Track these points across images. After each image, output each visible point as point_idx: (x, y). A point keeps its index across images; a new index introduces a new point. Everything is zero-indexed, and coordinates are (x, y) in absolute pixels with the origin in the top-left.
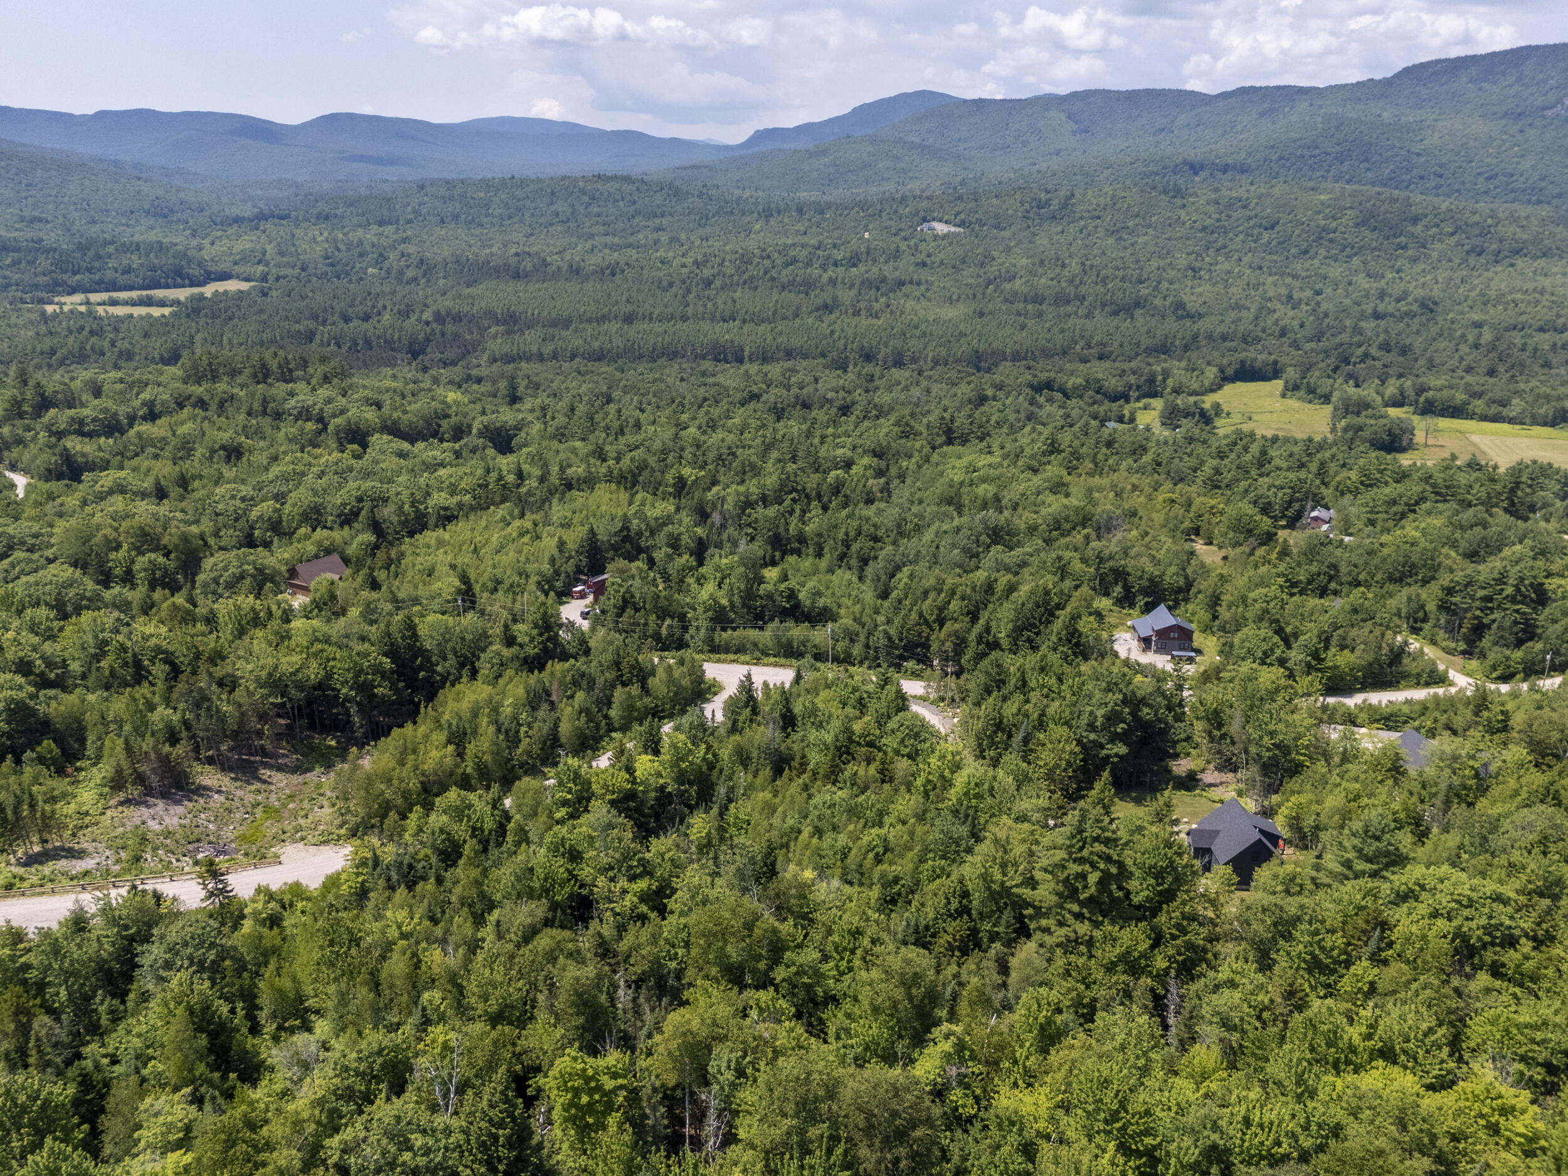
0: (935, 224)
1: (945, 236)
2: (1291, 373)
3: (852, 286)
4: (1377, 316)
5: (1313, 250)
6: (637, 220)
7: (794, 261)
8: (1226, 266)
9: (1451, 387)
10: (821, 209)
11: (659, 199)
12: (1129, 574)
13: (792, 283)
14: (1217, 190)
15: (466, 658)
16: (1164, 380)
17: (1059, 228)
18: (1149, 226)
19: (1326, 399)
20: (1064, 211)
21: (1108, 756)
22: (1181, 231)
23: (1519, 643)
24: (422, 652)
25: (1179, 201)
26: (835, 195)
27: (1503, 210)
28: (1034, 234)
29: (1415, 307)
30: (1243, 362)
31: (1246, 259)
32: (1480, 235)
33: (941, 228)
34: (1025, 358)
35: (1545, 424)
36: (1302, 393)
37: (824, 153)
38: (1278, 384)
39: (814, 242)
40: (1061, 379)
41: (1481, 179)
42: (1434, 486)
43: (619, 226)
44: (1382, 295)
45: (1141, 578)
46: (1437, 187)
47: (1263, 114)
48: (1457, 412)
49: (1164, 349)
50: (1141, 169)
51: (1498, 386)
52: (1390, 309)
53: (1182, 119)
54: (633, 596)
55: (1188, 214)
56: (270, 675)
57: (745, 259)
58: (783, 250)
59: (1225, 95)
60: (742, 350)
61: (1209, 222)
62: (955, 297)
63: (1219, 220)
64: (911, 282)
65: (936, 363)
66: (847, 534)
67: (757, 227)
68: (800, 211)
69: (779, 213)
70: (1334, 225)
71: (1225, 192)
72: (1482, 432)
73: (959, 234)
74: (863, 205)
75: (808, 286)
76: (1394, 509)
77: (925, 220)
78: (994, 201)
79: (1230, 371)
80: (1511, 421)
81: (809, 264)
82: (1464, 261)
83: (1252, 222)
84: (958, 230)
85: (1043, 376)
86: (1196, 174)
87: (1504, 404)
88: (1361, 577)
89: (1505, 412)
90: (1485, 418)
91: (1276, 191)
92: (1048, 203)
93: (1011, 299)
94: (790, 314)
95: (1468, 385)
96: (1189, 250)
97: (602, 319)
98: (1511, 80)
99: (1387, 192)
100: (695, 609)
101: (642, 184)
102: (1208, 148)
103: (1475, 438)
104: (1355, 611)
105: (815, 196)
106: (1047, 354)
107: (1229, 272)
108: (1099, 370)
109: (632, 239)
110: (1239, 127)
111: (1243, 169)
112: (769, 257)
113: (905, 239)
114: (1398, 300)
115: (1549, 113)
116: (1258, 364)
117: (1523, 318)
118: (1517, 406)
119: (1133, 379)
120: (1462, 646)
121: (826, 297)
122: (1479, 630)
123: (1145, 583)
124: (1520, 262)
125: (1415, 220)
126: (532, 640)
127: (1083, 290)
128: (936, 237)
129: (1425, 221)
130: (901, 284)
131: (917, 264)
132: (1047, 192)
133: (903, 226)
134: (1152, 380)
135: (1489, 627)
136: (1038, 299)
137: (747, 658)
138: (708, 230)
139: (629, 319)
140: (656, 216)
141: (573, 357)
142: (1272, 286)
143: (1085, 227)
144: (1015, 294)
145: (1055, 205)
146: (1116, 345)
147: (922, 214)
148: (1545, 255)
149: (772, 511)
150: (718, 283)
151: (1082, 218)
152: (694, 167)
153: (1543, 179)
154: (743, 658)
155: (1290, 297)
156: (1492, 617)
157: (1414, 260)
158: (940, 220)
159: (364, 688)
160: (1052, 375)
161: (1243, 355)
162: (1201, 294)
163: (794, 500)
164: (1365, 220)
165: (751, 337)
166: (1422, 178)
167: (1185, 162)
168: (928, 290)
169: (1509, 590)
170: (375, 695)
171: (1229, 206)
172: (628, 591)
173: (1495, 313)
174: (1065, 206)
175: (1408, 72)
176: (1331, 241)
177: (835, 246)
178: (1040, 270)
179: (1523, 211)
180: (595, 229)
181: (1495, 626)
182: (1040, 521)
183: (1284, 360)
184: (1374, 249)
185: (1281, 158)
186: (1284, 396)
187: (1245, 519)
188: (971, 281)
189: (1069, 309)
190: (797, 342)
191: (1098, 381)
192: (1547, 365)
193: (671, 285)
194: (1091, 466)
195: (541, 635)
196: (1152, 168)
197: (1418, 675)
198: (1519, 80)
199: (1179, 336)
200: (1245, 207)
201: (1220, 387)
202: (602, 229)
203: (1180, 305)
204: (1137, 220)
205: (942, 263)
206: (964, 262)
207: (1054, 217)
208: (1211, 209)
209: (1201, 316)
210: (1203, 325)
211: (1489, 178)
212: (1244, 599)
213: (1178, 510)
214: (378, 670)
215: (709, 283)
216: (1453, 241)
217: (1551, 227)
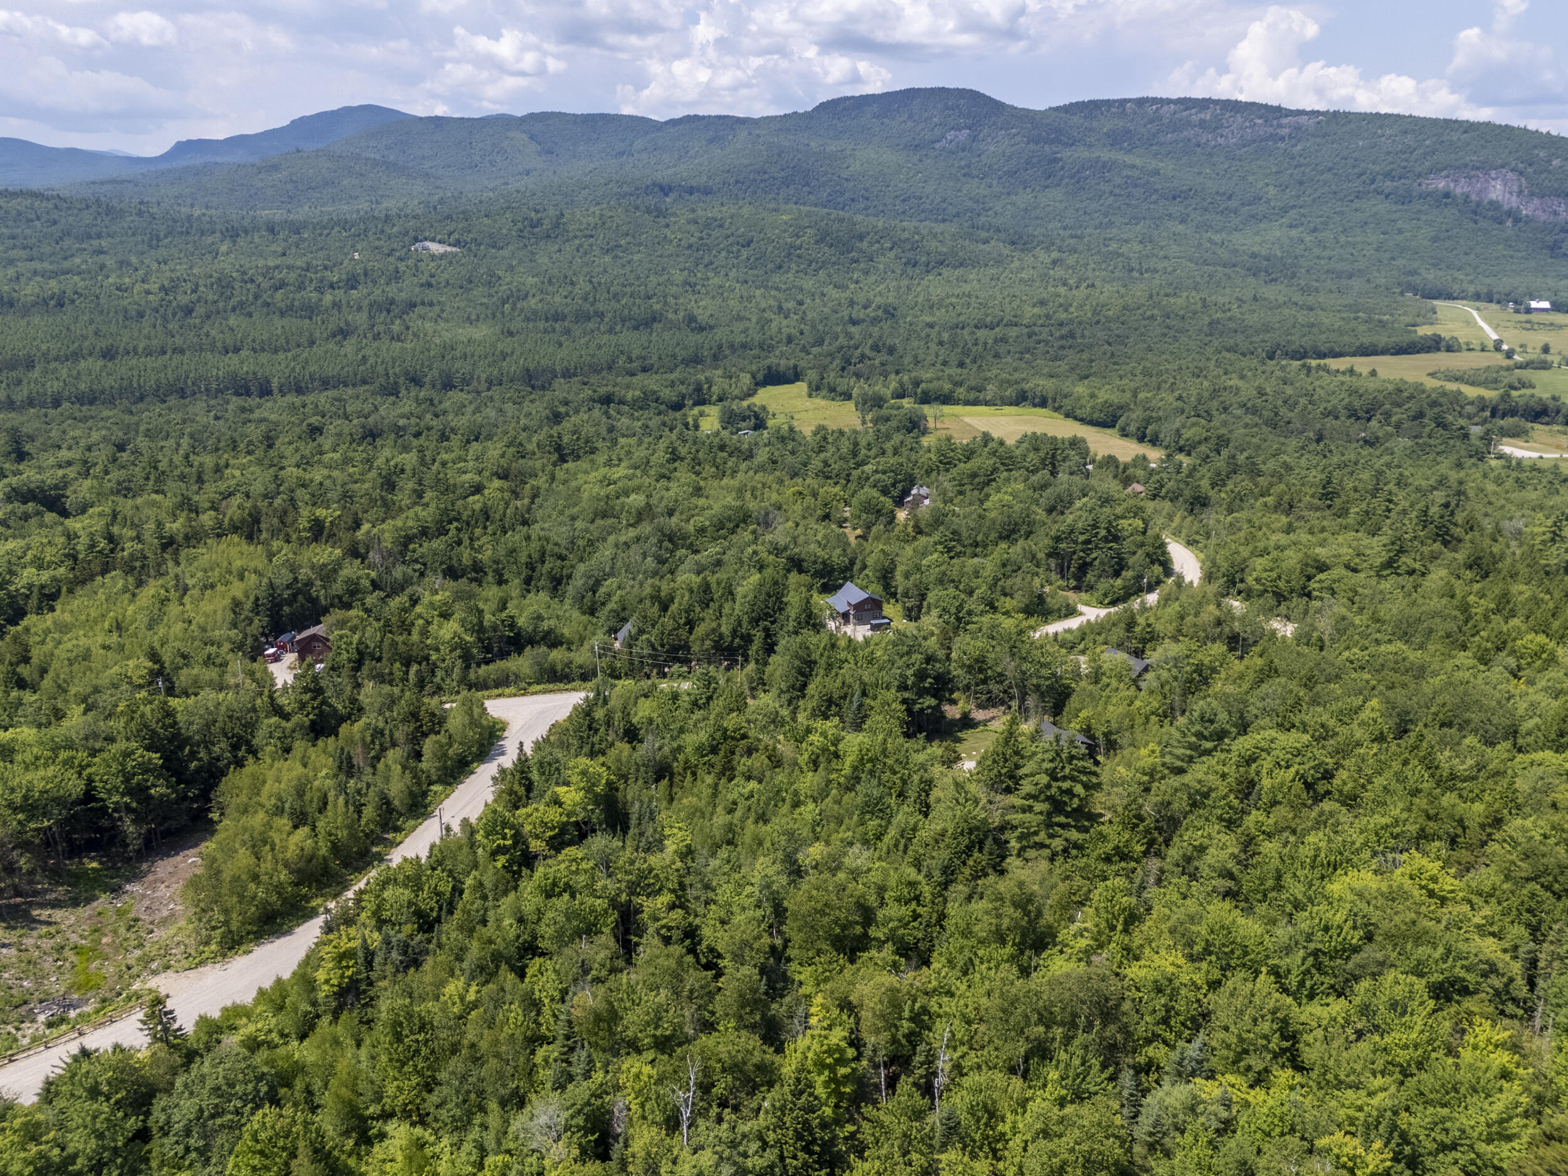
0: (428, 244)
1: (442, 256)
2: (813, 375)
3: (360, 309)
4: (854, 322)
5: (786, 265)
6: (67, 243)
7: (282, 285)
8: (716, 281)
9: (939, 379)
10: (297, 229)
11: (87, 218)
12: (803, 560)
13: (291, 308)
14: (693, 211)
15: (240, 738)
16: (710, 388)
17: (556, 247)
18: (640, 244)
19: (847, 396)
20: (557, 230)
21: (922, 710)
22: (671, 249)
23: (1117, 574)
24: (187, 740)
25: (662, 220)
26: (303, 212)
27: (925, 227)
28: (533, 253)
29: (880, 313)
30: (769, 368)
31: (733, 274)
32: (912, 249)
33: (436, 248)
34: (575, 375)
35: (1011, 404)
36: (824, 392)
37: (275, 168)
38: (801, 387)
39: (300, 263)
40: (619, 392)
41: (898, 202)
42: (1000, 457)
43: (47, 249)
44: (852, 303)
45: (815, 562)
46: (866, 208)
47: (711, 141)
48: (947, 399)
49: (695, 360)
50: (616, 190)
51: (971, 375)
52: (862, 316)
53: (639, 144)
54: (367, 647)
55: (673, 232)
56: (26, 798)
57: (224, 285)
58: (267, 272)
59: (673, 122)
60: (268, 382)
61: (693, 240)
62: (473, 317)
63: (701, 238)
64: (423, 303)
65: (490, 384)
66: (530, 556)
67: (224, 248)
68: (272, 230)
69: (246, 232)
70: (798, 242)
71: (700, 212)
72: (969, 415)
73: (456, 254)
74: (345, 225)
75: (310, 311)
76: (977, 480)
77: (416, 240)
78: (486, 221)
79: (760, 377)
80: (987, 403)
81: (301, 287)
82: (904, 272)
83: (731, 240)
84: (454, 249)
85: (602, 391)
86: (666, 195)
87: (980, 389)
88: (979, 538)
89: (981, 396)
90: (967, 403)
91: (746, 211)
92: (539, 223)
93: (532, 317)
94: (304, 340)
95: (950, 377)
96: (681, 266)
97: (76, 356)
98: (905, 117)
99: (834, 214)
100: (437, 650)
101: (60, 201)
102: (670, 172)
103: (967, 419)
104: (1004, 565)
105: (278, 215)
106: (596, 369)
107: (720, 287)
108: (652, 382)
109: (66, 264)
110: (692, 152)
111: (707, 191)
112: (252, 281)
113: (401, 259)
114: (865, 307)
115: (937, 145)
116: (782, 369)
117: (962, 318)
118: (991, 390)
119: (682, 389)
120: (1073, 583)
121: (335, 321)
122: (1084, 567)
123: (819, 567)
124: (946, 272)
125: (861, 238)
126: (302, 706)
127: (601, 307)
128: (433, 257)
129: (868, 239)
130: (413, 305)
131: (422, 285)
132: (537, 211)
133: (395, 246)
134: (698, 389)
135: (1091, 564)
136: (558, 317)
137: (512, 690)
138: (162, 253)
139: (109, 354)
140: (90, 237)
141: (56, 403)
142: (763, 299)
143: (581, 245)
144: (535, 312)
145: (547, 224)
146: (655, 358)
147: (412, 234)
148: (961, 265)
149: (438, 544)
150: (200, 310)
151: (575, 237)
152: (113, 182)
153: (944, 201)
154: (507, 691)
155: (780, 308)
156: (1094, 555)
157: (866, 273)
158: (433, 240)
159: (140, 792)
160: (610, 388)
161: (768, 362)
162: (705, 308)
163: (459, 530)
164: (822, 239)
165: (277, 367)
166: (853, 200)
167: (654, 184)
168: (443, 311)
169: (1103, 533)
170: (151, 797)
171: (707, 225)
172: (360, 642)
173: (940, 315)
174: (557, 225)
175: (824, 106)
176: (799, 257)
177: (326, 268)
178: (551, 289)
179: (939, 228)
180: (13, 254)
181: (1096, 563)
182: (707, 523)
183: (802, 364)
184: (834, 263)
185: (737, 182)
186: (810, 396)
187: (874, 502)
188: (485, 300)
189: (591, 325)
190: (331, 370)
191: (654, 392)
192: (997, 356)
193: (141, 315)
194: (713, 469)
195: (314, 699)
196: (626, 189)
197: (1059, 610)
198: (910, 117)
199: (706, 346)
200: (721, 226)
201: (755, 392)
202: (23, 254)
203: (691, 319)
204: (628, 239)
205: (448, 283)
206: (471, 282)
207: (549, 236)
208: (693, 228)
209: (711, 328)
210: (720, 335)
211: (904, 201)
212: (918, 568)
213: (809, 500)
214: (145, 768)
215: (189, 311)
216: (892, 254)
217: (960, 241)
